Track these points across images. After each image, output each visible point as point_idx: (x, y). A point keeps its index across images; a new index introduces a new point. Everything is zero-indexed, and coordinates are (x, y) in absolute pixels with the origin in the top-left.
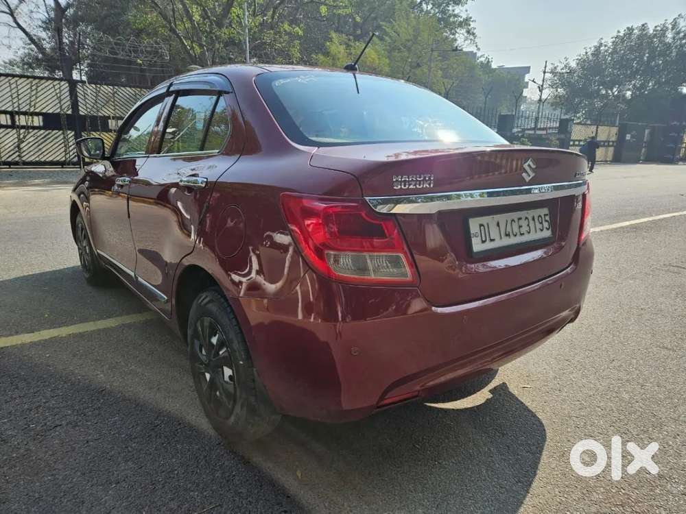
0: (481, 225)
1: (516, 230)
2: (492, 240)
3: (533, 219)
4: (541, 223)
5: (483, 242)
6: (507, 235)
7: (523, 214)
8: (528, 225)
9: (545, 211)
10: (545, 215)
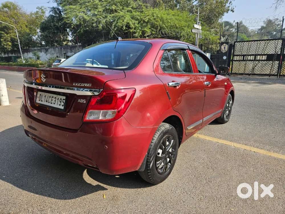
0: (40, 95)
1: (50, 101)
2: (42, 101)
3: (58, 99)
4: (61, 102)
5: (39, 100)
6: (47, 101)
7: (55, 96)
8: (55, 101)
9: (64, 98)
10: (63, 99)
